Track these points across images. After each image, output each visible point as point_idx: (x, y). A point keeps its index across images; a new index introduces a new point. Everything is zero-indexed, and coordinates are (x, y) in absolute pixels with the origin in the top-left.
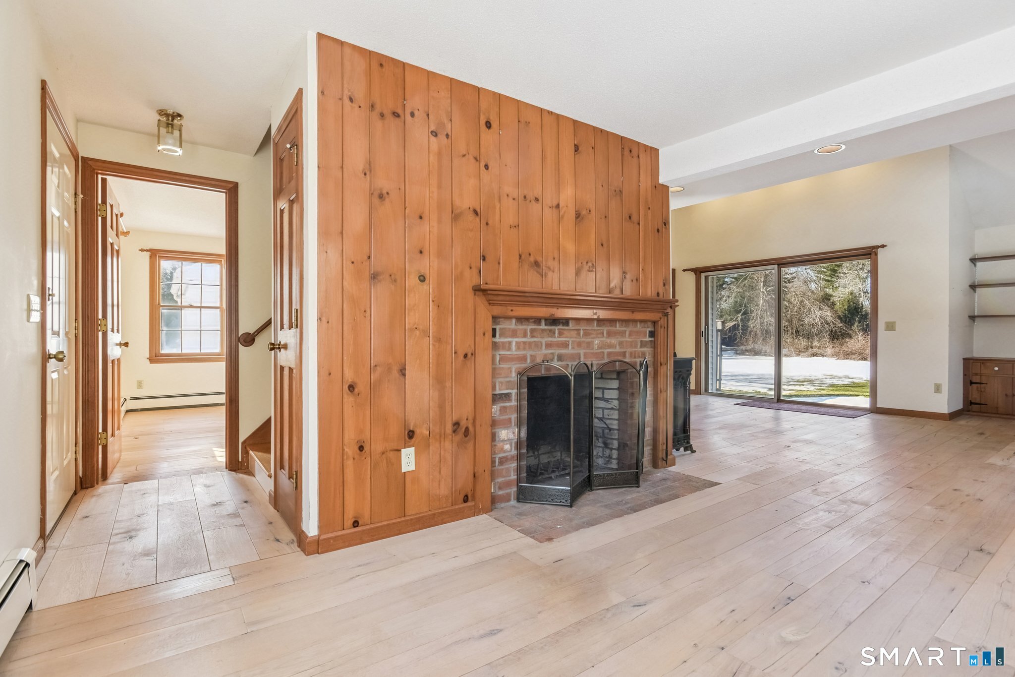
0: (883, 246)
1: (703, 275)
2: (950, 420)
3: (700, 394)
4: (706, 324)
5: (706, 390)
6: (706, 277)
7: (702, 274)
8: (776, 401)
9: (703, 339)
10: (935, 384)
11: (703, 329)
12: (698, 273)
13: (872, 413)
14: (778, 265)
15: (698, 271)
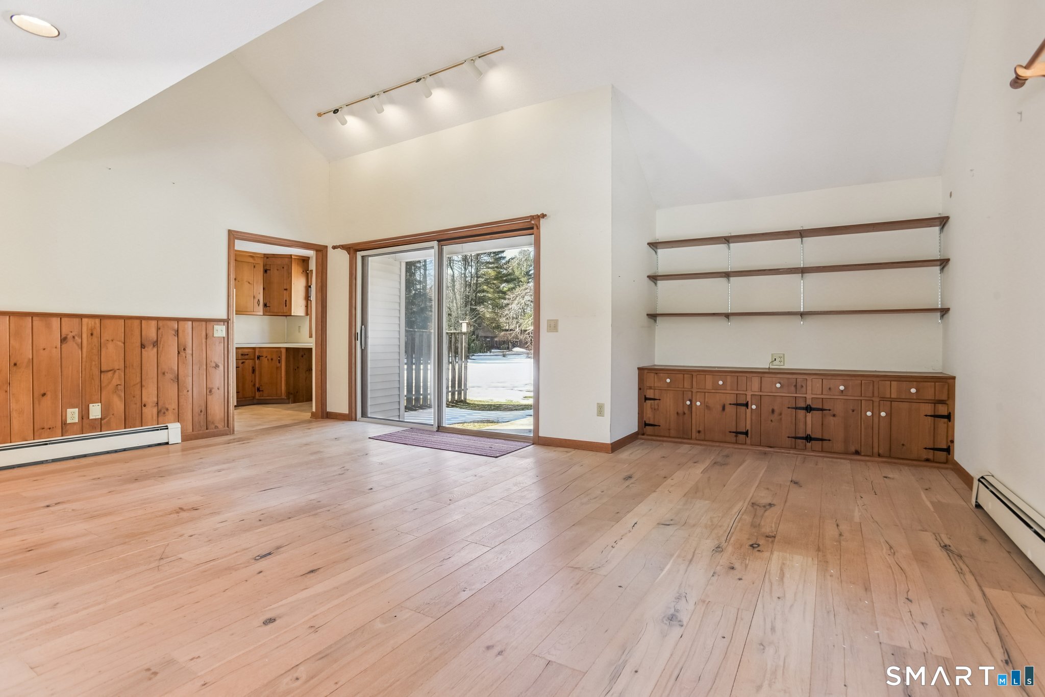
0: (543, 216)
1: (359, 255)
2: (612, 452)
3: (356, 421)
4: (364, 322)
5: (364, 414)
6: (363, 257)
7: (358, 253)
8: (435, 429)
9: (358, 342)
10: (598, 404)
11: (358, 331)
12: (352, 251)
13: (533, 444)
14: (439, 241)
15: (352, 249)
